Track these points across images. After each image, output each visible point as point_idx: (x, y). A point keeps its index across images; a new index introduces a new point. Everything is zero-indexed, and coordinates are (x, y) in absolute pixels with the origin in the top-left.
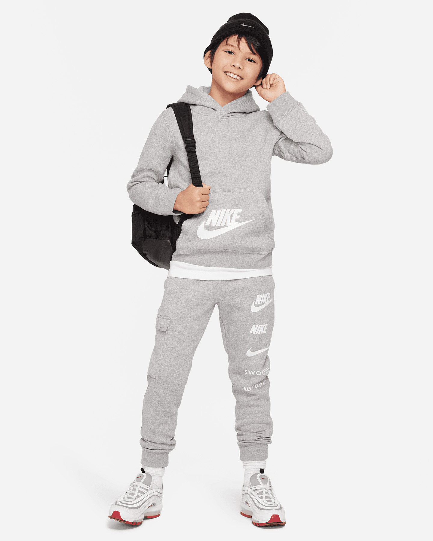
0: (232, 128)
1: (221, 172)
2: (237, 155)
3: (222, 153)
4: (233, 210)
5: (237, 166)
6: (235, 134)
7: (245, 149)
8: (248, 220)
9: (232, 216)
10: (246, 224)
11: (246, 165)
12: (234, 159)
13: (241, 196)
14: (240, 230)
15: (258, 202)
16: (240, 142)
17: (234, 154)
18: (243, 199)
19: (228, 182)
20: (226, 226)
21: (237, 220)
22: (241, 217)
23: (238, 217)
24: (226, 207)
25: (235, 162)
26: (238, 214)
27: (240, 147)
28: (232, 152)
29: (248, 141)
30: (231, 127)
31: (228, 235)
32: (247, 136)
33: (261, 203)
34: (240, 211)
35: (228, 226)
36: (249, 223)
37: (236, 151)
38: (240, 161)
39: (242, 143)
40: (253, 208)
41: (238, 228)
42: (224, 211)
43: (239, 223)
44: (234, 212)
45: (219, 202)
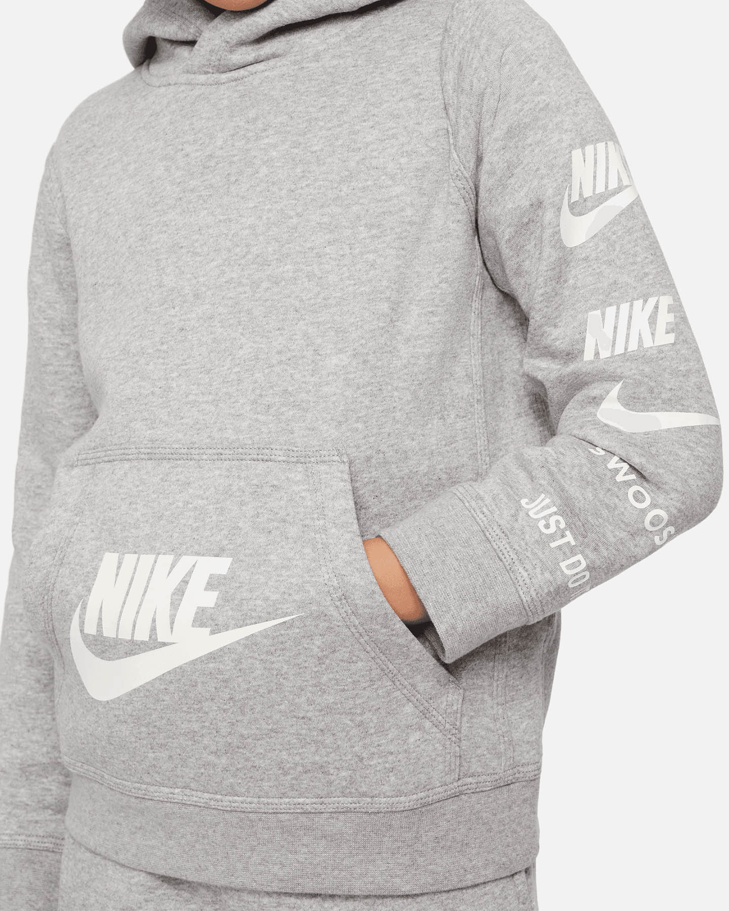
0: (255, 119)
1: (165, 347)
2: (250, 256)
3: (183, 250)
4: (186, 562)
5: (249, 312)
6: (266, 141)
7: (295, 220)
8: (260, 620)
9: (180, 591)
10: (247, 638)
11: (297, 304)
12: (234, 275)
13: (235, 488)
14: (221, 666)
15: (322, 522)
16: (275, 189)
17: (238, 250)
18: (242, 503)
19: (191, 398)
20: (153, 644)
21: (203, 619)
22: (225, 599)
23: (210, 599)
24: (158, 545)
25: (241, 289)
26: (213, 583)
27: (270, 210)
28: (229, 244)
29: (316, 180)
30: (252, 114)
31: (172, 688)
32: (322, 150)
33: (333, 530)
34: (222, 565)
35: (164, 644)
36: (264, 634)
37: (246, 232)
38: (265, 285)
39: (284, 191)
40: (291, 555)
41: (212, 657)
42: (147, 559)
43: (213, 632)
44: (190, 573)
45: (136, 510)
